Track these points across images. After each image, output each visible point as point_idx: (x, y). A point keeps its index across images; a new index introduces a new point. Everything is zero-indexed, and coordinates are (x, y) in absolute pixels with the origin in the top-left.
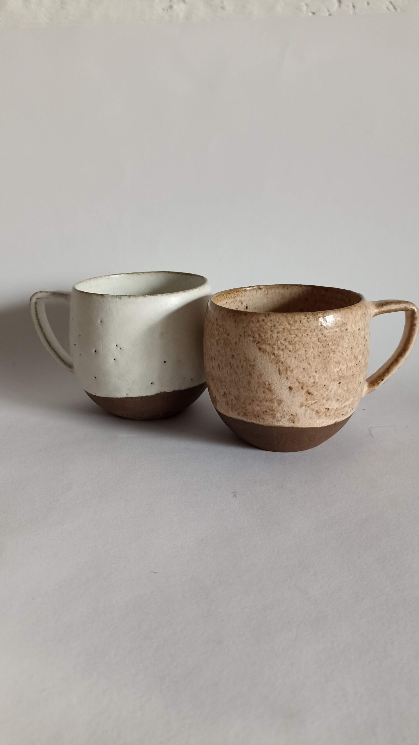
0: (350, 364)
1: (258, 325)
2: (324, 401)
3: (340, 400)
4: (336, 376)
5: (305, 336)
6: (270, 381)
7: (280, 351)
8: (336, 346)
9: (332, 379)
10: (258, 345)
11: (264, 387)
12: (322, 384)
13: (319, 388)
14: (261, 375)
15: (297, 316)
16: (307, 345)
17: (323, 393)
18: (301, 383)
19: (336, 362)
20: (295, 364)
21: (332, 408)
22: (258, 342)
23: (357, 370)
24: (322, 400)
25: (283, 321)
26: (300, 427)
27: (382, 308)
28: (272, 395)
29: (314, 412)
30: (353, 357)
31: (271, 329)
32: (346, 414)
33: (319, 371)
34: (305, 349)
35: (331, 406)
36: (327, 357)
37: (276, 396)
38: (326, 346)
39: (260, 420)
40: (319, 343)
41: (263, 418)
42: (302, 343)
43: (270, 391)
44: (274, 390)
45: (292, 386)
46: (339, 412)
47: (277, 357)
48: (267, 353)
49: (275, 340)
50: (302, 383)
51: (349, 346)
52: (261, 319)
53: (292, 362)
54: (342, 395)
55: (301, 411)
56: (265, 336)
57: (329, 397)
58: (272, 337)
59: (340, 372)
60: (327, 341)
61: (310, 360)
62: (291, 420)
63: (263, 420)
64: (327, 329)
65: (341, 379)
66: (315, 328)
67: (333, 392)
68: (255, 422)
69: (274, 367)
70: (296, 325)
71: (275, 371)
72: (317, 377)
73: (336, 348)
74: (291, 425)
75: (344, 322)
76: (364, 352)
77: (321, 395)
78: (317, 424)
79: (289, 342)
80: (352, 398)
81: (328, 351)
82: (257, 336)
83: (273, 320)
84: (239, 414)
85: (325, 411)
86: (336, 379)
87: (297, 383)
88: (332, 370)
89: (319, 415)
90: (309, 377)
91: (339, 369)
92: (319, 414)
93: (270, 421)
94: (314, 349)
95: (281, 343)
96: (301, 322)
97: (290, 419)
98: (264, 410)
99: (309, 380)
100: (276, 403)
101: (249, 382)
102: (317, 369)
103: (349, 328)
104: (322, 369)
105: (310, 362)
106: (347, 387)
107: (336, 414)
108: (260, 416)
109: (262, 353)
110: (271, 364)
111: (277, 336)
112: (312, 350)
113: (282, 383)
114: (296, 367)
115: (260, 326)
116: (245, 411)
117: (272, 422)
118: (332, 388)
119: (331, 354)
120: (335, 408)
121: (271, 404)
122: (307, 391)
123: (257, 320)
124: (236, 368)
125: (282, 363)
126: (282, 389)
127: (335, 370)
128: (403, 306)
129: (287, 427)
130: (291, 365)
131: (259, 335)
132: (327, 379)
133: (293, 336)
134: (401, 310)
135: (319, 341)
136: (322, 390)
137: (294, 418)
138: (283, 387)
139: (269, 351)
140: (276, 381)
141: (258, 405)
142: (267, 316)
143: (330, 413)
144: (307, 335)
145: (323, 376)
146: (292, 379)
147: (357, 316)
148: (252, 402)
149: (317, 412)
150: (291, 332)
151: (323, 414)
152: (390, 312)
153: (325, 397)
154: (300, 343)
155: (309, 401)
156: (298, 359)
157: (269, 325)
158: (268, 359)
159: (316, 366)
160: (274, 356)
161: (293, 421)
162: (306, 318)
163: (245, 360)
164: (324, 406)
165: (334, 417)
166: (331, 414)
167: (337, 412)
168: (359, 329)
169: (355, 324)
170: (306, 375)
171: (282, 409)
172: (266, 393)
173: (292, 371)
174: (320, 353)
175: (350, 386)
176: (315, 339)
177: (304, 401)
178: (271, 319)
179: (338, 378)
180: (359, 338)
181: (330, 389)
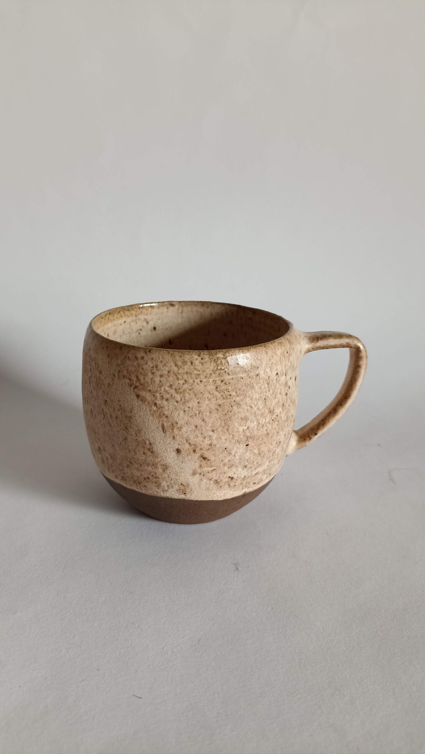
0: (262, 421)
1: (135, 363)
2: (226, 468)
3: (249, 466)
4: (242, 437)
5: (197, 382)
6: (152, 441)
7: (164, 400)
8: (242, 397)
9: (235, 440)
10: (136, 390)
11: (144, 447)
12: (222, 446)
13: (217, 451)
14: (140, 431)
15: (187, 354)
16: (201, 395)
17: (224, 458)
18: (192, 444)
19: (241, 418)
20: (183, 419)
21: (238, 477)
22: (136, 387)
23: (274, 427)
24: (222, 468)
25: (168, 360)
26: (195, 499)
27: (317, 343)
28: (154, 458)
29: (212, 482)
30: (267, 411)
31: (152, 370)
32: (260, 482)
33: (217, 429)
34: (198, 401)
35: (236, 475)
36: (229, 412)
37: (159, 459)
38: (227, 397)
39: (142, 488)
40: (217, 393)
41: (145, 486)
42: (194, 392)
43: (152, 452)
44: (157, 452)
45: (180, 448)
46: (248, 480)
47: (160, 409)
48: (146, 403)
49: (157, 386)
50: (194, 445)
51: (261, 397)
52: (139, 356)
53: (180, 417)
54: (251, 460)
55: (194, 481)
56: (144, 379)
57: (233, 464)
58: (153, 382)
59: (247, 431)
60: (228, 391)
61: (204, 415)
62: (181, 491)
63: (145, 488)
64: (229, 375)
65: (249, 440)
66: (211, 372)
67: (237, 457)
68: (137, 490)
69: (156, 421)
70: (186, 367)
71: (157, 428)
72: (214, 438)
73: (242, 400)
74: (182, 496)
75: (255, 365)
76: (285, 404)
77: (221, 461)
78: (217, 496)
79: (176, 389)
80: (268, 463)
81: (230, 403)
82: (135, 379)
83: (154, 359)
84: (116, 477)
85: (228, 480)
86: (241, 440)
87: (187, 444)
88: (236, 429)
89: (219, 486)
90: (203, 437)
91: (246, 428)
92: (219, 484)
93: (154, 490)
94: (210, 400)
95: (165, 390)
96: (192, 364)
97: (180, 489)
98: (146, 476)
99: (203, 442)
100: (160, 468)
101: (126, 439)
102: (214, 427)
103: (262, 372)
104: (221, 428)
105: (205, 418)
106: (259, 449)
107: (244, 484)
108: (142, 482)
109: (140, 402)
110: (152, 417)
111: (160, 381)
112: (207, 402)
113: (167, 443)
114: (186, 424)
115: (138, 364)
116: (123, 475)
117: (157, 492)
118: (236, 452)
119: (235, 408)
120: (243, 477)
121: (154, 470)
122: (201, 455)
123: (135, 357)
124: (110, 418)
125: (167, 417)
126: (167, 451)
127: (241, 429)
128: (344, 341)
129: (176, 499)
130: (178, 421)
131: (137, 377)
132: (228, 440)
133: (181, 382)
134: (343, 346)
135: (217, 391)
136: (221, 455)
137: (185, 488)
138: (168, 450)
139: (149, 400)
140: (159, 441)
141: (138, 469)
142: (148, 353)
143: (235, 482)
144: (201, 381)
145: (223, 436)
146: (181, 440)
147: (275, 357)
148: (130, 465)
149: (216, 482)
150: (178, 376)
151: (225, 484)
152: (327, 348)
153: (227, 463)
154: (190, 392)
155: (204, 468)
156: (188, 413)
157: (149, 366)
158: (148, 410)
159: (213, 424)
160: (156, 407)
161: (185, 492)
162: (200, 358)
163: (120, 409)
164: (225, 476)
165: (242, 487)
166: (237, 484)
167: (245, 481)
168: (277, 374)
169: (271, 368)
170: (199, 435)
171: (168, 477)
172: (146, 455)
173: (180, 429)
174: (218, 406)
175: (264, 448)
176: (211, 387)
177: (198, 468)
178: (153, 357)
179: (244, 439)
180: (278, 386)
181: (233, 453)
